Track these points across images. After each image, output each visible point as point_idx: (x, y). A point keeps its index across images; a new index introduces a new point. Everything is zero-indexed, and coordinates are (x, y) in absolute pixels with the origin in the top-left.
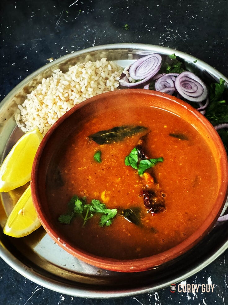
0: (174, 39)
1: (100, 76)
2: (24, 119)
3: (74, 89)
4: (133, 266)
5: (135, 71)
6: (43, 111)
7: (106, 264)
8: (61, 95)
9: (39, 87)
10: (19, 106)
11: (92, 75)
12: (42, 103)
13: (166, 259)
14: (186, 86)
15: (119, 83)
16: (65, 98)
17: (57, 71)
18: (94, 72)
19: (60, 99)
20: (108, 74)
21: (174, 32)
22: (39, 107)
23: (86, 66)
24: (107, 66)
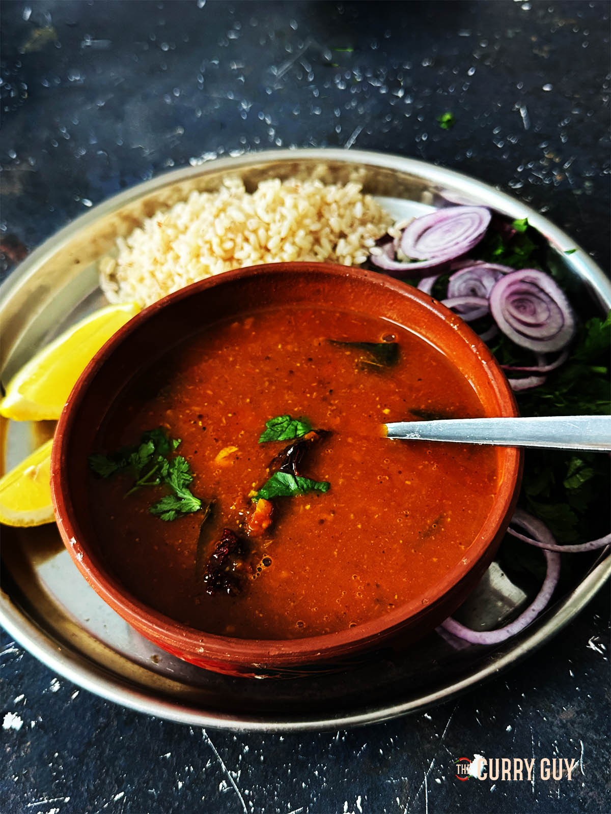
0: (552, 183)
1: (328, 225)
2: (120, 275)
3: (252, 238)
4: (203, 647)
5: (420, 236)
6: (165, 268)
7: (151, 625)
8: (215, 242)
9: (179, 208)
10: (120, 241)
11: (305, 216)
12: (168, 248)
13: (280, 655)
14: (522, 306)
15: (367, 253)
16: (226, 251)
17: (234, 185)
18: (313, 211)
19: (211, 251)
20: (349, 224)
21: (560, 166)
22: (159, 256)
23: (300, 190)
24: (352, 204)
